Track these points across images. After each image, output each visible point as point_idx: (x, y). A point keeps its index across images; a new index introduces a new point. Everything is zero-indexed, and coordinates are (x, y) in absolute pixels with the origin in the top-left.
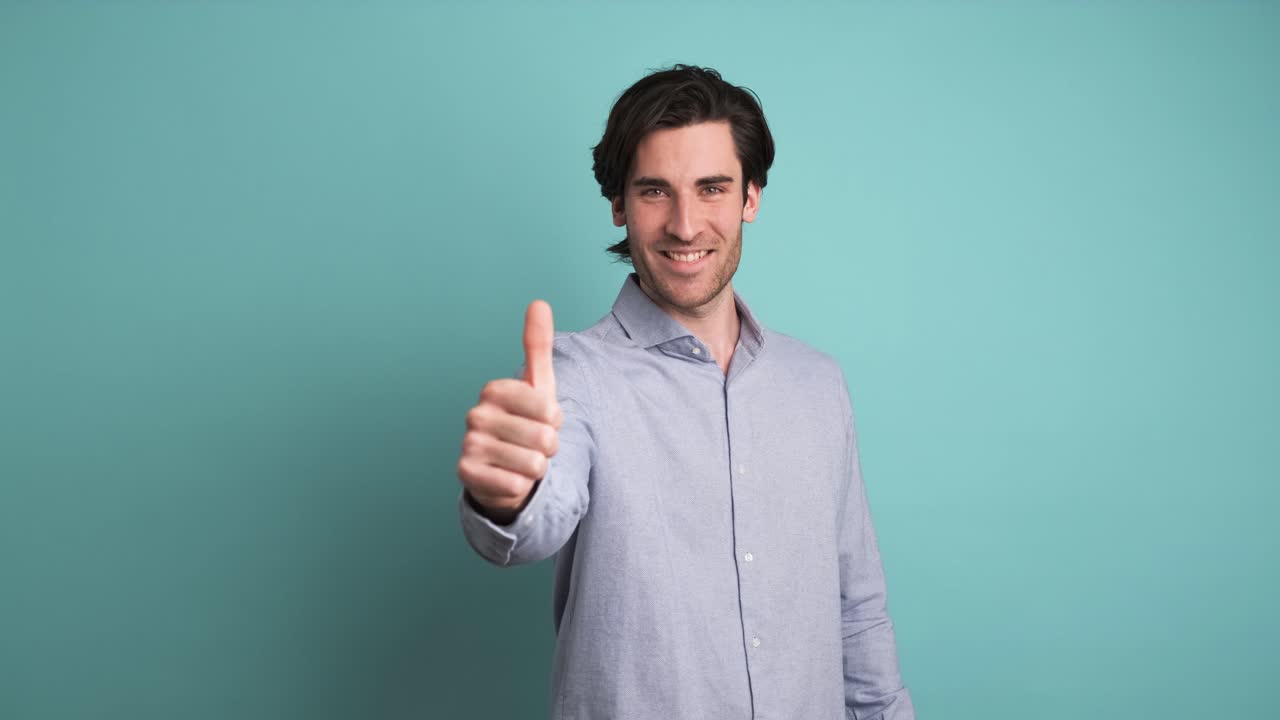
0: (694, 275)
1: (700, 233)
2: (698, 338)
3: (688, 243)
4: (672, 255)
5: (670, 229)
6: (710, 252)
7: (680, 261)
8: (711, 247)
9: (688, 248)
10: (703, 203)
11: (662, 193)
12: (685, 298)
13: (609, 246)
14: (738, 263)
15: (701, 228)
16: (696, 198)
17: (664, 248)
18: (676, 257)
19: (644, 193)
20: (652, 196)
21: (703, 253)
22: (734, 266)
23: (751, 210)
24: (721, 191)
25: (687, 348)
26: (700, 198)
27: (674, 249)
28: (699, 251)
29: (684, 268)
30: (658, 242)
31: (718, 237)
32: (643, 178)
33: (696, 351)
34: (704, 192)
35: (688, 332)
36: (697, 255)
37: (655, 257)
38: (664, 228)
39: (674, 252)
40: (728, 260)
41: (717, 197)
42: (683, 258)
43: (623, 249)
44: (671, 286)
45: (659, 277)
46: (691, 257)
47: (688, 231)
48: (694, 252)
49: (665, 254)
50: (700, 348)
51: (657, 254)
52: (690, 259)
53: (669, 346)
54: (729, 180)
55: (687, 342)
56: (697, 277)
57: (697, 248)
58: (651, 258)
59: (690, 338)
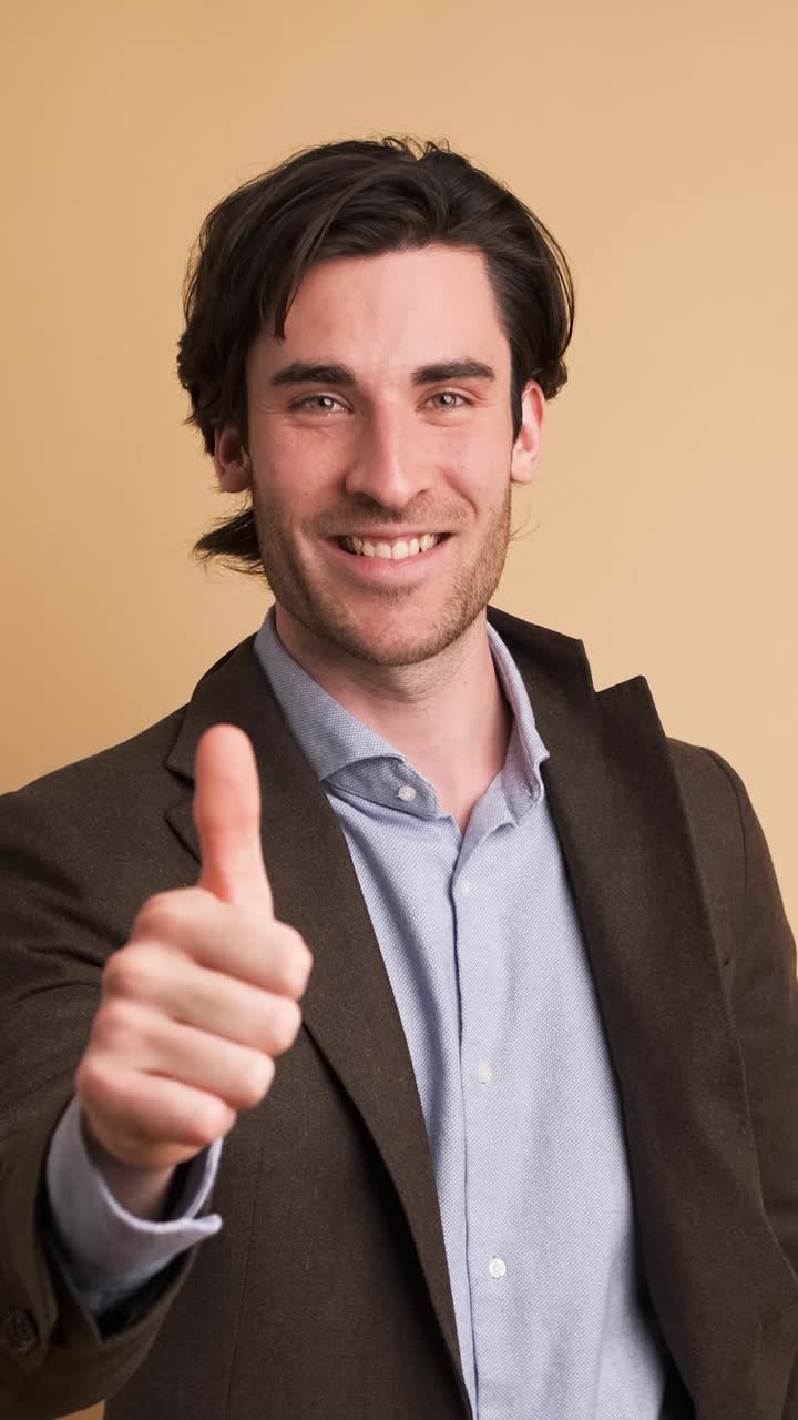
0: (408, 589)
1: (423, 492)
2: (410, 765)
3: (396, 514)
4: (357, 544)
5: (357, 481)
6: (442, 537)
7: (377, 560)
8: (442, 528)
9: (397, 528)
10: (430, 428)
11: (336, 407)
12: (387, 641)
13: (198, 537)
14: (500, 570)
15: (425, 482)
16: (415, 418)
17: (339, 528)
18: (369, 549)
19: (295, 406)
20: (312, 411)
21: (428, 542)
22: (493, 575)
23: (527, 456)
24: (468, 402)
25: (386, 785)
26: (421, 415)
27: (363, 529)
28: (419, 536)
29: (386, 575)
30: (326, 515)
31: (462, 502)
32: (294, 366)
33: (407, 794)
34: (430, 404)
35: (385, 748)
36: (415, 544)
37: (319, 550)
38: (341, 485)
39: (362, 538)
40: (482, 559)
41: (459, 414)
42: (384, 550)
43: (236, 540)
44: (355, 615)
45: (326, 596)
46: (402, 549)
47: (398, 486)
48: (408, 536)
49: (343, 543)
50: (414, 786)
51: (322, 543)
52: (397, 554)
53: (347, 780)
54: (485, 372)
55: (386, 769)
56: (416, 593)
57: (415, 528)
58: (310, 553)
59: (393, 761)
